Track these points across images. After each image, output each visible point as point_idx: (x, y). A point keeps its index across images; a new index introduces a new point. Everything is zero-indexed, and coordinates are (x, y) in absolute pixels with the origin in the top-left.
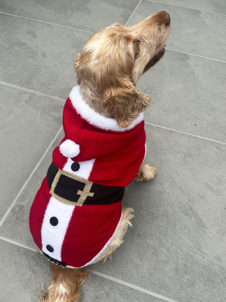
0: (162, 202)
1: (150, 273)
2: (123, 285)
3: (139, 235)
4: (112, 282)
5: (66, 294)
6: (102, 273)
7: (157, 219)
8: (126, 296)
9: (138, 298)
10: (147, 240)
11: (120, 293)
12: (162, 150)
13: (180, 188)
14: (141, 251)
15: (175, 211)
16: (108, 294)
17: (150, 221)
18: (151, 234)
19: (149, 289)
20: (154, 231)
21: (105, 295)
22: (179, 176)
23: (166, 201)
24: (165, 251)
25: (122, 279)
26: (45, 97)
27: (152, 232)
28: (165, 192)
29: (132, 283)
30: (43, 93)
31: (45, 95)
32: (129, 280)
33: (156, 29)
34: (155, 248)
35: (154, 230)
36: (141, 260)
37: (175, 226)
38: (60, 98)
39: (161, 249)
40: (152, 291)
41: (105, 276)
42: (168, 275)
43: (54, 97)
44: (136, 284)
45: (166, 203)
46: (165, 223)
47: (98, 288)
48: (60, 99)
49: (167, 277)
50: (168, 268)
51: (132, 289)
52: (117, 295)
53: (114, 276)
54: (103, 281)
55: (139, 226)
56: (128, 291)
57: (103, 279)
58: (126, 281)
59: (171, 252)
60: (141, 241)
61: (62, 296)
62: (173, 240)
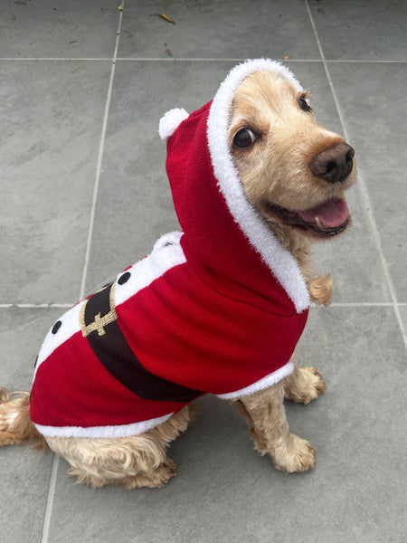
4: (45, 495)
5: (8, 426)
6: (58, 474)
8: (26, 526)
11: (29, 515)
12: (377, 521)
14: (111, 532)
16: (25, 495)
21: (23, 490)
25: (54, 512)
29: (50, 531)
31: (379, 245)
32: (55, 524)
36: (94, 536)
38: (390, 272)
41: (54, 480)
43: (383, 261)
44: (51, 538)
47: (32, 475)
51: (41, 532)
52: (26, 510)
53: (56, 495)
54: (45, 481)
56: (35, 527)
57: (47, 479)
58: (52, 518)
61: (4, 420)
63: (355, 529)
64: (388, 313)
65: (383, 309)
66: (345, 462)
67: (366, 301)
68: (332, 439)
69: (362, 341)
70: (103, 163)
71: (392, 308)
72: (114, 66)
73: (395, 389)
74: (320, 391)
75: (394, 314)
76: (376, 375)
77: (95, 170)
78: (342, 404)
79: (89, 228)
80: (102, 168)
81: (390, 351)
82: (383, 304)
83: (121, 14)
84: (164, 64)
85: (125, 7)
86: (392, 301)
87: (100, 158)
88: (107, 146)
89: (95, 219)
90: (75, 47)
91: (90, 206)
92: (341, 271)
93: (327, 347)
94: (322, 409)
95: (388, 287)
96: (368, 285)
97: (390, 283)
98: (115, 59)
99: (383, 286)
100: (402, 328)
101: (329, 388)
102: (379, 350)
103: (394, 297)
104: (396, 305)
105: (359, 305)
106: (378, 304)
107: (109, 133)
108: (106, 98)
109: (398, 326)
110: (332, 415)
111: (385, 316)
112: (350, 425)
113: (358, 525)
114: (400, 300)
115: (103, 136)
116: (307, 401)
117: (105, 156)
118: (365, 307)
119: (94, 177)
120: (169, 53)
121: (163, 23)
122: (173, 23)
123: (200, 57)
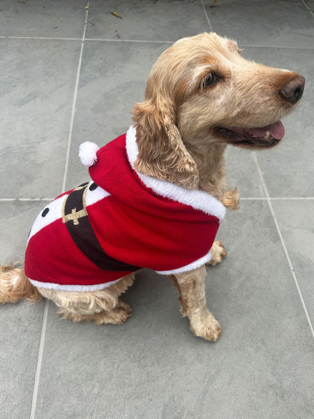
0: (169, 367)
2: (39, 345)
3: (106, 347)
4: (39, 332)
5: (12, 287)
6: (48, 317)
7: (139, 367)
8: (27, 353)
9: (27, 369)
10: (104, 360)
11: (28, 345)
14: (85, 356)
15: (163, 391)
16: (25, 331)
17: (132, 357)
18: (114, 363)
19: (40, 380)
20: (118, 366)
21: (24, 328)
22: (229, 384)
23: (172, 373)
24: (96, 390)
25: (45, 343)
26: (253, 163)
27: (117, 364)
29: (43, 356)
30: (258, 158)
32: (46, 351)
34: (96, 374)
35: (121, 366)
36: (74, 360)
37: (137, 397)
38: (264, 177)
39: (97, 385)
40: (40, 386)
41: (45, 321)
42: (64, 403)
44: (44, 362)
45: (170, 375)
46: (138, 380)
47: (30, 318)
48: (262, 179)
49: (61, 403)
50: (74, 401)
51: (37, 358)
52: (26, 342)
53: (46, 331)
55: (119, 343)
56: (33, 355)
57: (40, 320)
58: (44, 348)
59: (97, 401)
60: (99, 351)
62: (116, 399)
63: (250, 349)
64: (264, 205)
65: (261, 202)
66: (241, 303)
67: (250, 196)
68: (232, 289)
69: (249, 222)
70: (77, 105)
71: (266, 201)
72: (83, 44)
73: (271, 255)
74: (223, 256)
75: (268, 205)
76: (259, 245)
77: (71, 110)
78: (238, 265)
79: (67, 147)
80: (76, 108)
81: (267, 229)
82: (260, 199)
83: (87, 11)
84: (116, 43)
85: (90, 7)
86: (266, 197)
87: (74, 102)
88: (79, 95)
89: (72, 141)
90: (57, 31)
91: (68, 133)
92: (233, 177)
93: (226, 227)
94: (225, 268)
95: (263, 187)
96: (250, 186)
97: (264, 185)
98: (83, 39)
99: (260, 187)
100: (273, 214)
101: (229, 254)
102: (260, 228)
103: (267, 194)
104: (269, 199)
105: (245, 199)
106: (258, 199)
107: (80, 86)
108: (78, 63)
109: (270, 213)
110: (232, 272)
111: (262, 206)
112: (243, 278)
113: (252, 347)
114: (271, 196)
115: (76, 88)
116: (214, 264)
117: (77, 100)
118: (249, 201)
119: (71, 114)
120: (118, 37)
121: (114, 18)
122: (121, 18)
123: (139, 39)
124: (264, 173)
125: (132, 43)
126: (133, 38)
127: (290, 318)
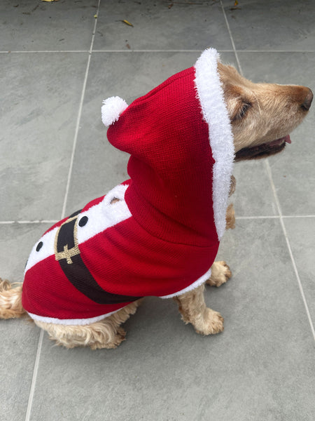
0: (165, 390)
1: (54, 398)
2: (33, 368)
3: (102, 369)
4: (34, 355)
5: (11, 305)
7: (134, 390)
8: (20, 376)
9: (20, 391)
10: (98, 383)
11: (22, 369)
12: (266, 367)
13: (202, 415)
14: (80, 379)
15: (157, 414)
16: (20, 354)
17: (127, 379)
18: (109, 386)
19: (34, 402)
20: (113, 390)
21: (19, 351)
22: (227, 408)
23: (168, 396)
24: (89, 413)
25: (40, 365)
26: (267, 179)
27: (112, 387)
28: (184, 391)
29: (37, 379)
30: (273, 174)
31: (270, 176)
32: (40, 375)
33: (284, 104)
34: (90, 396)
35: (116, 389)
36: (68, 383)
38: (278, 195)
39: (90, 407)
40: (33, 408)
41: (40, 344)
43: (273, 187)
44: (38, 384)
45: (165, 398)
46: (132, 403)
47: (25, 341)
48: (275, 196)
51: (31, 381)
52: (20, 365)
53: (42, 354)
54: (34, 344)
55: (115, 366)
56: (27, 377)
57: (36, 343)
58: (39, 370)
60: (94, 374)
61: (9, 301)
63: (250, 373)
64: (275, 223)
65: (272, 220)
66: (245, 326)
67: (261, 215)
68: (235, 311)
69: (258, 242)
70: (81, 122)
71: (279, 219)
72: (90, 56)
73: (280, 275)
74: (228, 277)
75: (280, 223)
76: (267, 266)
77: (75, 127)
78: (243, 286)
79: (69, 166)
80: (80, 126)
81: (277, 249)
82: (272, 217)
83: (96, 20)
84: (125, 54)
85: (99, 15)
86: (278, 215)
87: (79, 119)
88: (83, 111)
89: (74, 161)
90: (63, 43)
91: (71, 152)
92: (244, 195)
93: (234, 247)
94: (229, 290)
95: (276, 205)
96: (262, 204)
97: (278, 203)
98: (91, 51)
99: (273, 205)
100: (285, 233)
101: (234, 275)
102: (269, 248)
103: (280, 212)
104: (281, 217)
105: (256, 217)
106: (270, 217)
107: (85, 102)
108: (83, 78)
109: (282, 232)
110: (237, 294)
111: (273, 225)
112: (248, 300)
113: (252, 370)
114: (284, 214)
115: (81, 104)
116: (219, 285)
117: (82, 117)
118: (260, 219)
119: (74, 132)
120: (128, 47)
121: (125, 26)
122: (132, 26)
123: (150, 49)
124: (278, 189)
125: (143, 53)
126: (144, 47)
127: (296, 341)
